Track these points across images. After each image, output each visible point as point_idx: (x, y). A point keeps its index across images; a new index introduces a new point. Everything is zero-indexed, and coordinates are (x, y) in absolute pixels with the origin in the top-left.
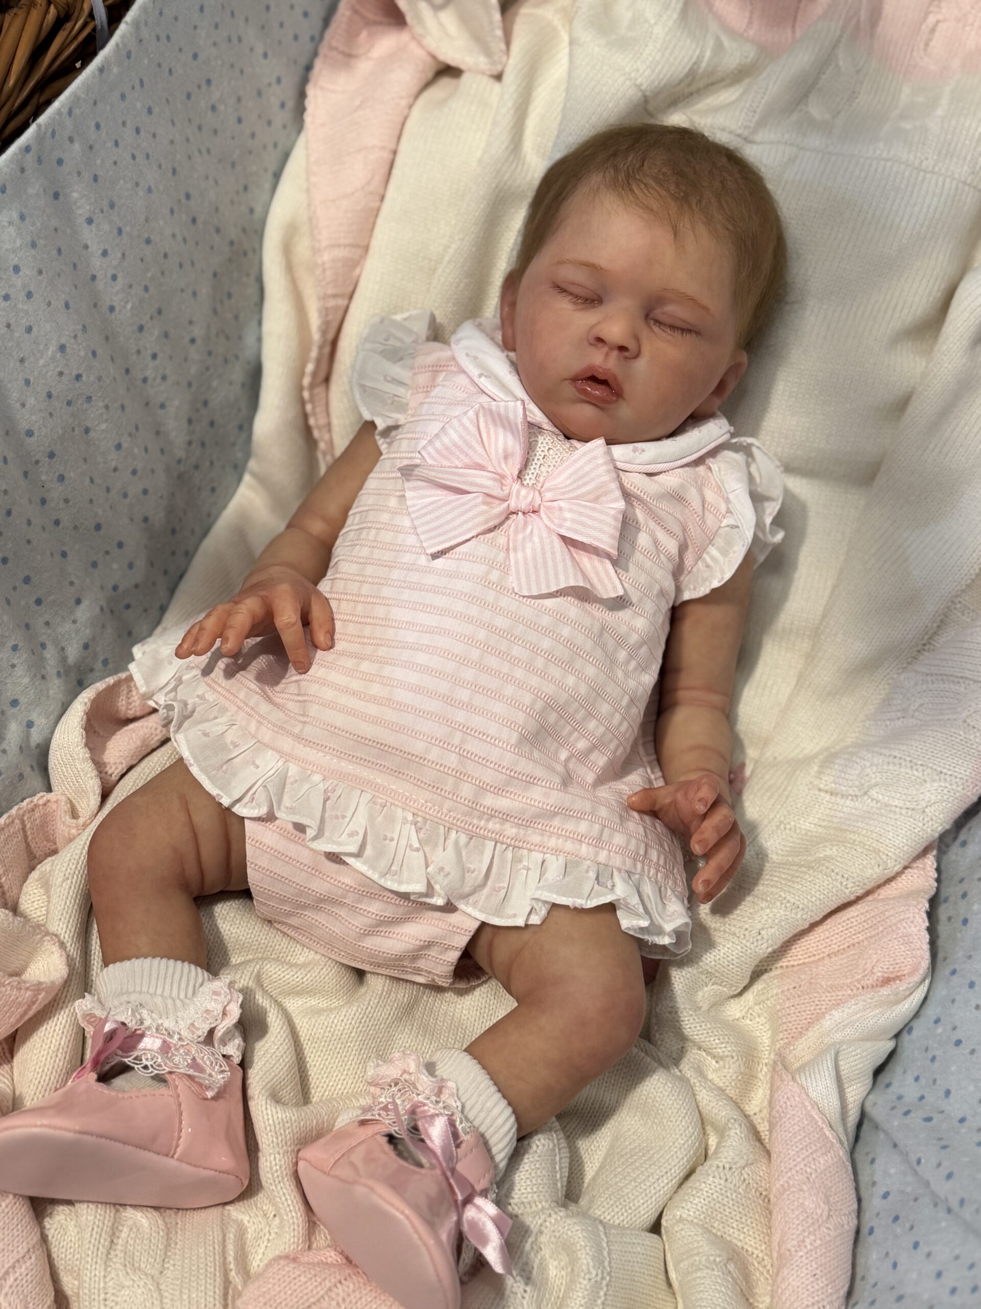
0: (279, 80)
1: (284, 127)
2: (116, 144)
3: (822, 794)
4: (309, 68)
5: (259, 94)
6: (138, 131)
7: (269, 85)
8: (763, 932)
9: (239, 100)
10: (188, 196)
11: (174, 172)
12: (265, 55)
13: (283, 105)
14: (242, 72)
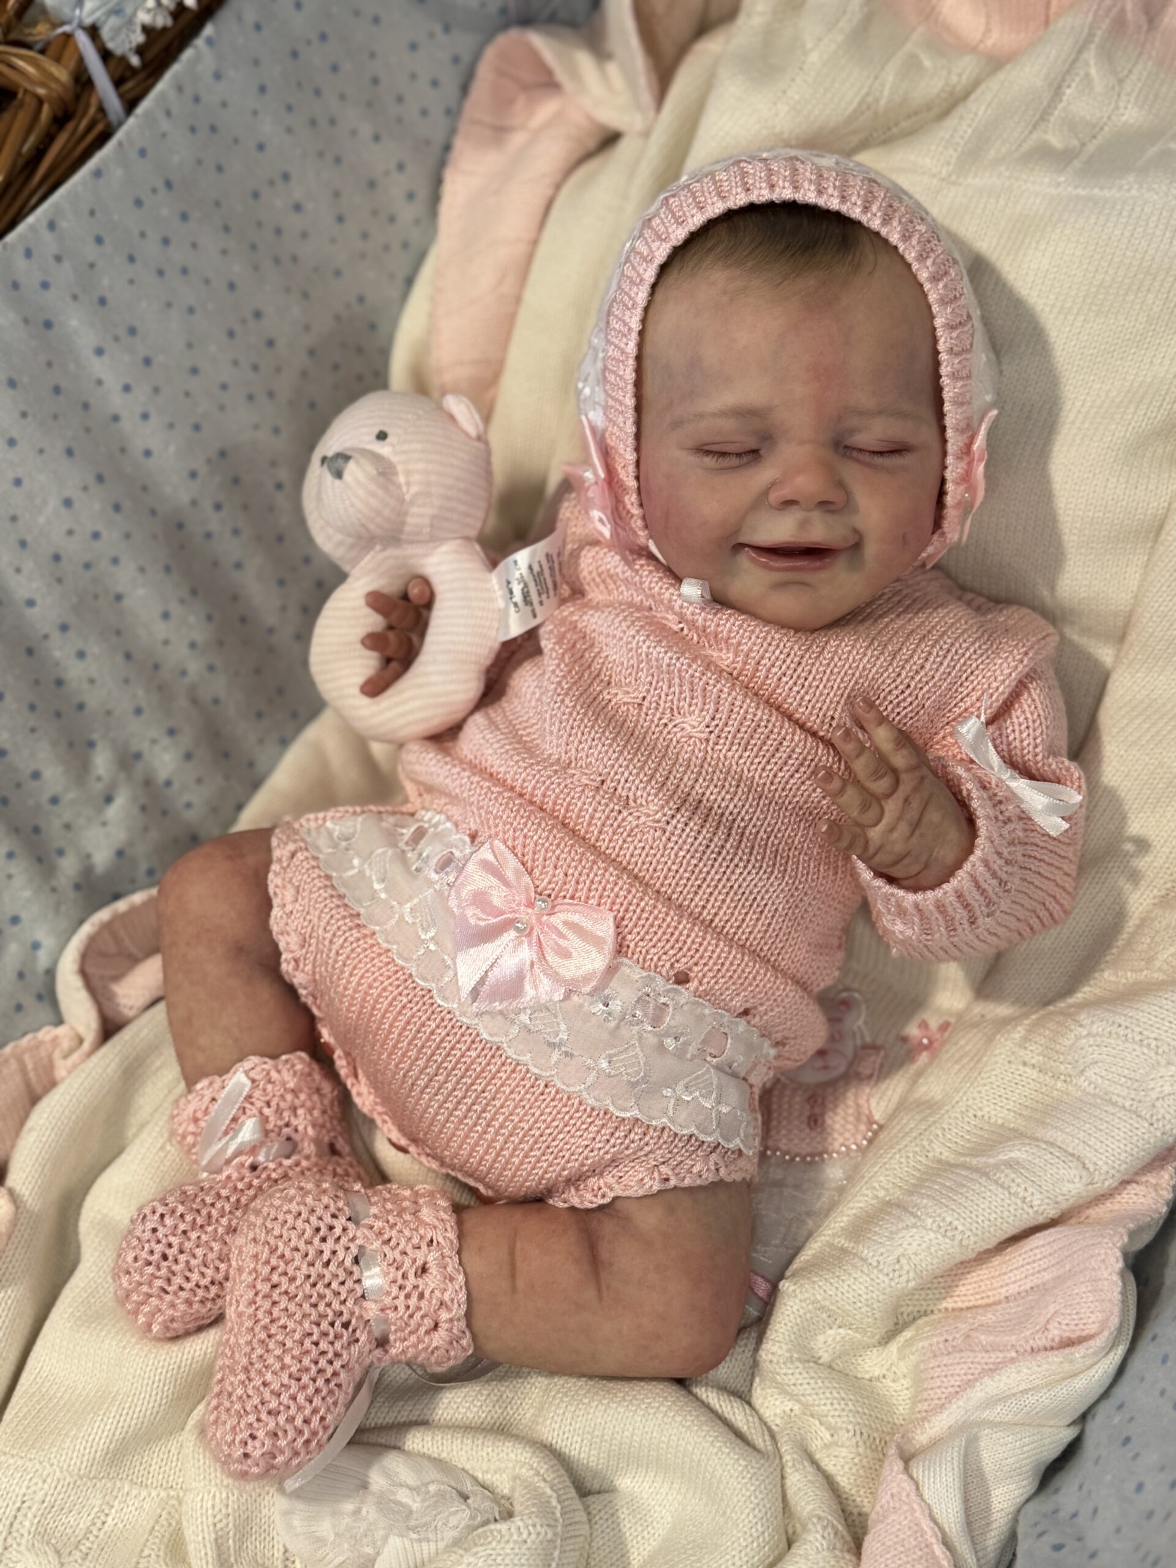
0: (401, 167)
1: (417, 222)
2: (132, 259)
3: (1028, 1070)
4: (447, 148)
5: (372, 184)
6: (166, 241)
7: (387, 173)
8: (903, 1261)
9: (337, 194)
10: (258, 315)
11: (232, 286)
12: (377, 138)
13: (411, 196)
14: (338, 160)
